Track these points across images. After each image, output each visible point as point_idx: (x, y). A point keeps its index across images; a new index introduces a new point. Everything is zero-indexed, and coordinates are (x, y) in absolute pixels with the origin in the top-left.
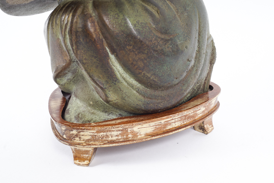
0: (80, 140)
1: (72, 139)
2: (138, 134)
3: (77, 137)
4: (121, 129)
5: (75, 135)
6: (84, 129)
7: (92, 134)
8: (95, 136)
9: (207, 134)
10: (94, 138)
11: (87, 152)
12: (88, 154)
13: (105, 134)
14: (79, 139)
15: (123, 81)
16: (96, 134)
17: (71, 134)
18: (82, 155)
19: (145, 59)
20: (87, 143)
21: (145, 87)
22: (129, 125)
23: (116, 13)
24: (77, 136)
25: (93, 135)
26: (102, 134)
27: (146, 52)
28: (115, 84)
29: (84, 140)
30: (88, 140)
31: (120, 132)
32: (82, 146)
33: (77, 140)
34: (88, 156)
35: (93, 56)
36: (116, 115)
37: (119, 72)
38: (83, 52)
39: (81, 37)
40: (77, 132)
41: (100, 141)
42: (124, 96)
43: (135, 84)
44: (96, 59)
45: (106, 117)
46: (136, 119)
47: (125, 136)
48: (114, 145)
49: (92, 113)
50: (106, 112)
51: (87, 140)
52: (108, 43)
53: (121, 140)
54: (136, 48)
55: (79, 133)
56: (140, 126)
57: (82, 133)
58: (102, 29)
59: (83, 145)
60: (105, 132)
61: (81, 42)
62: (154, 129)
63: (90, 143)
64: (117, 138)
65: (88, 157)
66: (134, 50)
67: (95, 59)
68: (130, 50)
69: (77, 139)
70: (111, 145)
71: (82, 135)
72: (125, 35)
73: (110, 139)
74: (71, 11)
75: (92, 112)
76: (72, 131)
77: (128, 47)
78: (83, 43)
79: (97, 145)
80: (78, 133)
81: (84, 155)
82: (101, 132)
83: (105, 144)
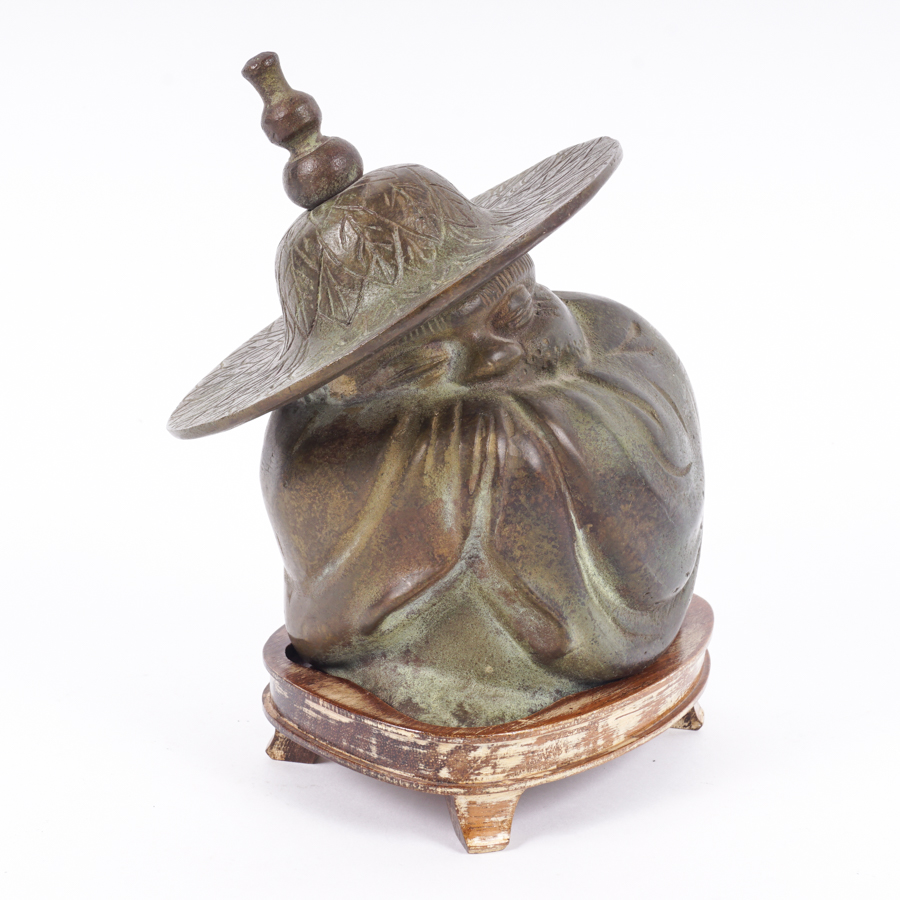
0: (494, 773)
1: (472, 773)
2: (614, 736)
3: (487, 766)
4: (586, 724)
5: (482, 762)
6: (517, 735)
7: (526, 749)
8: (533, 752)
9: (697, 729)
10: (530, 761)
11: (501, 807)
12: (504, 813)
13: (554, 742)
14: (492, 771)
15: (593, 595)
16: (535, 748)
17: (469, 759)
18: (487, 820)
19: (650, 532)
20: (511, 778)
21: (627, 606)
22: (607, 710)
23: (589, 427)
24: (486, 761)
25: (529, 752)
26: (549, 744)
27: (655, 516)
28: (583, 604)
29: (503, 772)
30: (515, 769)
31: (583, 735)
32: (503, 789)
33: (487, 775)
34: (502, 818)
35: (546, 537)
36: (550, 693)
37: (587, 571)
38: (519, 528)
39: (522, 492)
40: (489, 751)
41: (542, 767)
42: (597, 634)
43: (612, 600)
44: (553, 543)
45: (531, 701)
46: (605, 695)
47: (591, 745)
48: (575, 771)
49: (494, 697)
50: (526, 689)
51: (512, 769)
52: (577, 500)
53: (583, 757)
54: (639, 507)
55: (495, 751)
56: (619, 713)
57: (502, 751)
58: (566, 469)
59: (506, 786)
60: (554, 739)
61: (522, 505)
62: (639, 718)
63: (520, 777)
64: (576, 751)
65: (503, 822)
66: (635, 513)
67: (550, 543)
68: (627, 513)
69: (488, 770)
70: (568, 773)
71: (501, 758)
72: (617, 479)
73: (563, 756)
74: (487, 428)
75: (492, 693)
76: (475, 749)
77: (622, 507)
78: (527, 506)
79: (539, 778)
80: (492, 752)
81: (493, 819)
82: (546, 741)
83: (554, 772)
